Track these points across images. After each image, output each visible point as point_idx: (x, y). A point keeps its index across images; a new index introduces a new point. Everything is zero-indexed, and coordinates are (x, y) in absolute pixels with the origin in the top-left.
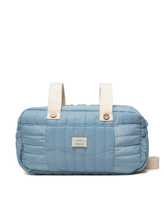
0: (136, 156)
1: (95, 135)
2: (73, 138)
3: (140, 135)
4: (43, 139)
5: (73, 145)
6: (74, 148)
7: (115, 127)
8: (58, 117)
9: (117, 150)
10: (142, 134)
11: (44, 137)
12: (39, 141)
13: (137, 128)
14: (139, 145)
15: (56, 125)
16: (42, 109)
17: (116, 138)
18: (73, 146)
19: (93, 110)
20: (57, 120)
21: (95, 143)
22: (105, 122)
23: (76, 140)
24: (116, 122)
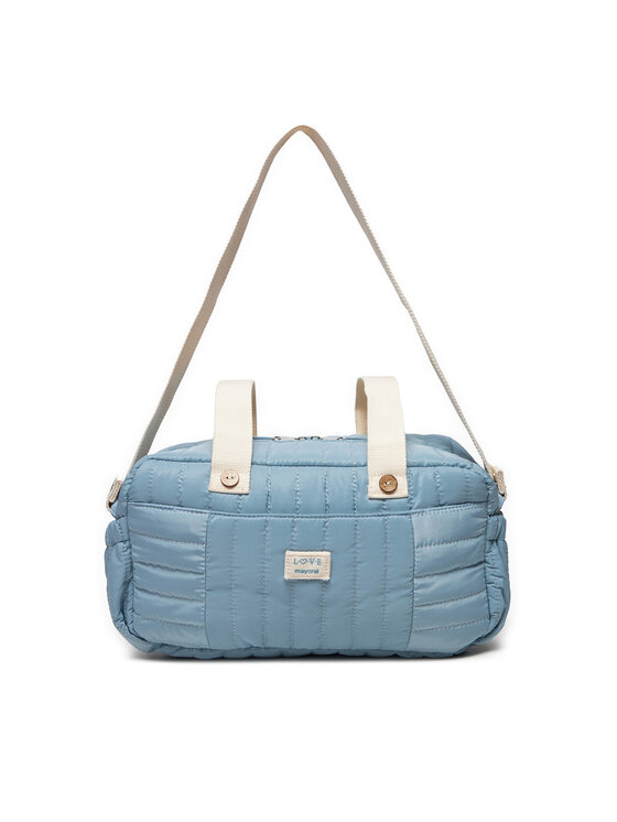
0: (474, 598)
1: (355, 544)
2: (288, 553)
3: (483, 537)
4: (198, 553)
5: (289, 573)
6: (291, 583)
7: (414, 517)
8: (243, 487)
9: (421, 586)
10: (490, 534)
11: (201, 547)
12: (186, 558)
13: (476, 515)
14: (481, 566)
15: (236, 510)
16: (193, 458)
17: (419, 549)
18: (286, 577)
19: (347, 463)
20: (240, 495)
21: (355, 566)
22: (384, 500)
23: (298, 559)
24: (417, 501)
